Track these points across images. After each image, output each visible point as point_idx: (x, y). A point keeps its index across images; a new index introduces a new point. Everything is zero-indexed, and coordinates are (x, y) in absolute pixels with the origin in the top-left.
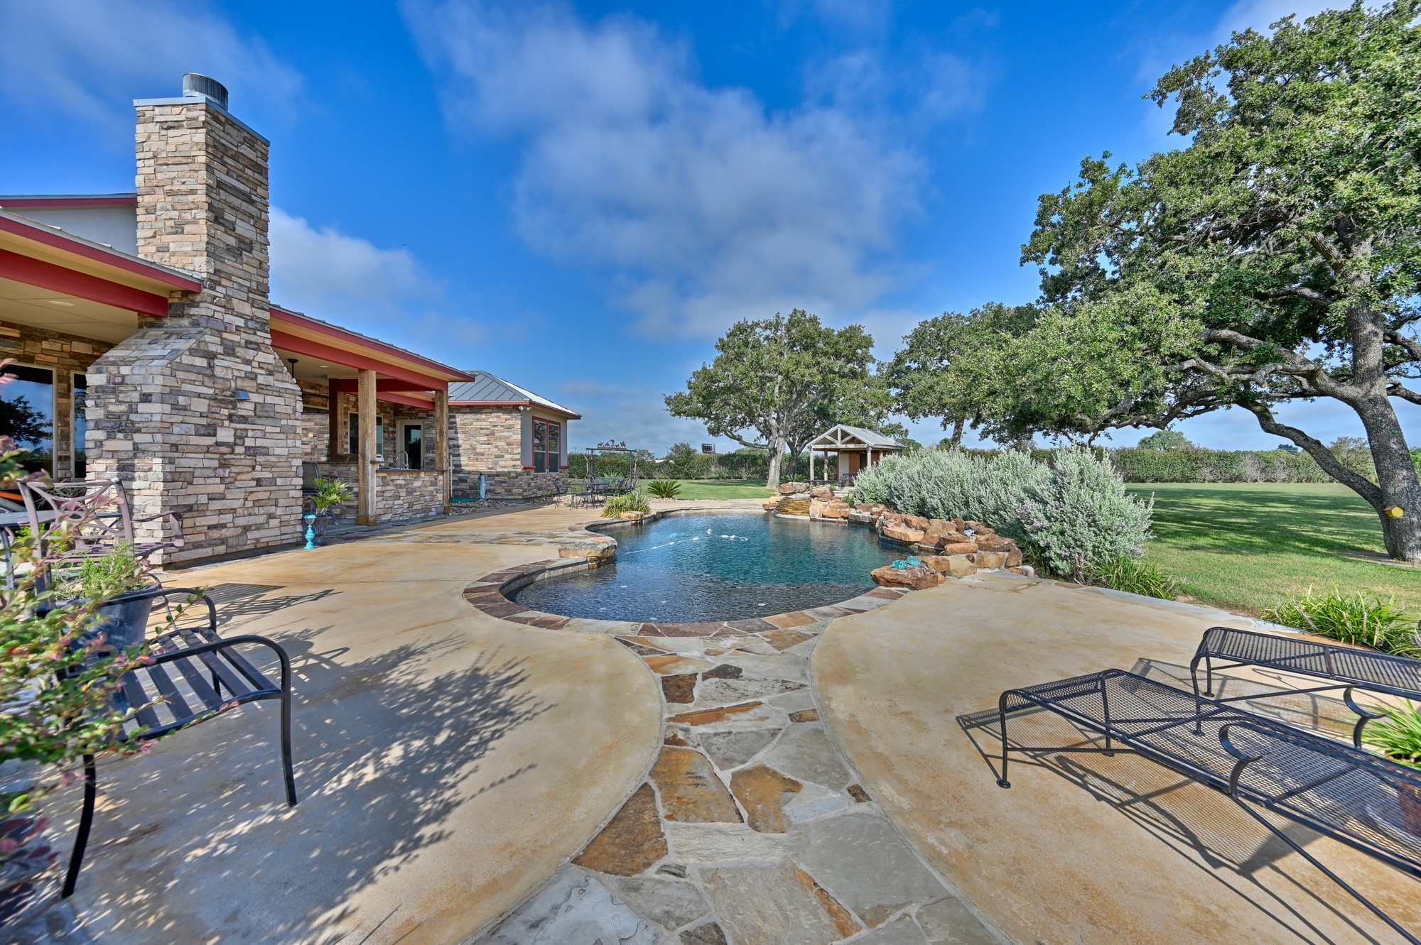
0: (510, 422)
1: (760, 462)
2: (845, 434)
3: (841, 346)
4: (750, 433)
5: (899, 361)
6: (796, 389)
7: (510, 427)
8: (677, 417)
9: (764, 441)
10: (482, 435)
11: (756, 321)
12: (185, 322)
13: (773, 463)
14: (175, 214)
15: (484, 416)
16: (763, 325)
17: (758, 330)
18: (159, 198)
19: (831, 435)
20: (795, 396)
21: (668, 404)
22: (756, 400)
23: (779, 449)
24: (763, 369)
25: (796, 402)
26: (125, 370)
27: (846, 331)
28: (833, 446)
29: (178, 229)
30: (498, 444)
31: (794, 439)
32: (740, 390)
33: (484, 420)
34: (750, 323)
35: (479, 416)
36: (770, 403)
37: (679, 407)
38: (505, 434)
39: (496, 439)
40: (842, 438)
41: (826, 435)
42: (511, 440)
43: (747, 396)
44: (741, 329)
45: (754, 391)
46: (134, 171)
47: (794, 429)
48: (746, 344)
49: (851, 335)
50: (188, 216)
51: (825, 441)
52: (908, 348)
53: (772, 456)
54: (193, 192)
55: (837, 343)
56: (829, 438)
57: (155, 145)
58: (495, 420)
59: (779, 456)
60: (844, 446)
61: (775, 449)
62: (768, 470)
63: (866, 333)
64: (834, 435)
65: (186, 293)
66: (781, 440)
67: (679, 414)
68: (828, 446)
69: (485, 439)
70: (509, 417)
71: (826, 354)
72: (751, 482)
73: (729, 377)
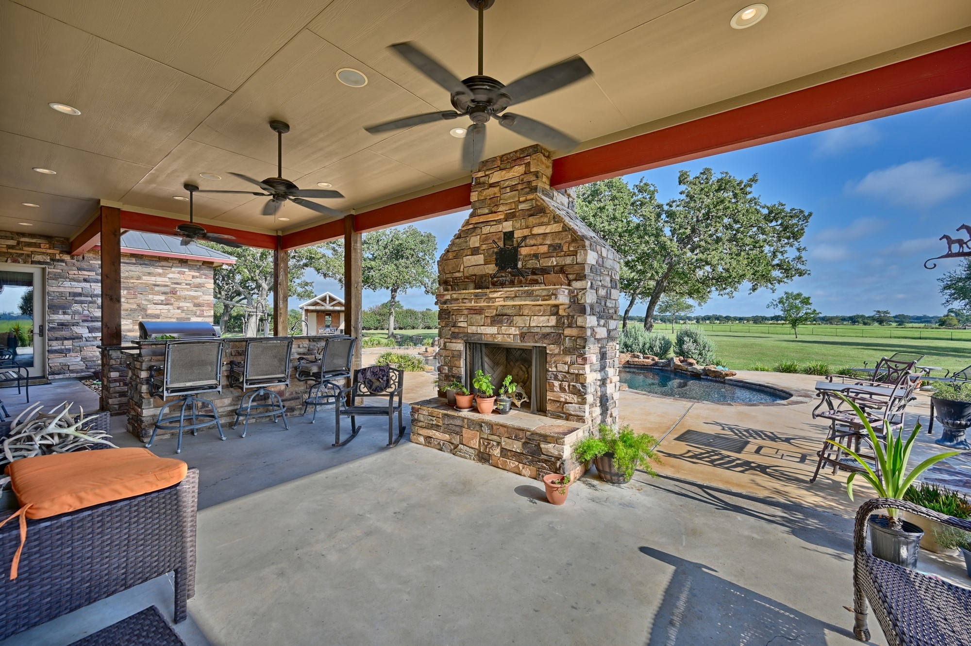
0: (198, 281)
7: (199, 286)
10: (158, 293)
15: (160, 271)
19: (321, 299)
30: (181, 304)
33: (160, 275)
35: (151, 269)
38: (192, 293)
39: (179, 299)
40: (330, 302)
41: (316, 299)
42: (200, 300)
51: (315, 303)
56: (319, 301)
58: (176, 276)
60: (331, 308)
64: (324, 299)
68: (318, 308)
69: (162, 298)
70: (197, 274)
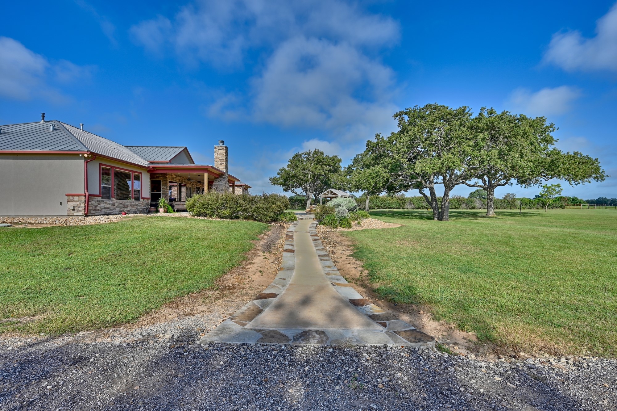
1: (303, 202)
2: (332, 192)
3: (330, 163)
4: (299, 191)
5: (349, 168)
6: (315, 177)
8: (274, 185)
9: (304, 194)
11: (302, 153)
12: (222, 178)
13: (308, 202)
14: (220, 162)
16: (305, 153)
17: (303, 155)
18: (218, 160)
19: (327, 192)
20: (315, 179)
21: (271, 180)
22: (302, 180)
23: (310, 197)
24: (305, 170)
25: (316, 181)
26: (218, 186)
27: (332, 158)
28: (328, 196)
29: (221, 164)
31: (316, 193)
32: (296, 177)
34: (300, 153)
36: (307, 181)
37: (274, 182)
40: (331, 193)
41: (326, 192)
43: (299, 179)
44: (297, 155)
45: (301, 177)
46: (214, 156)
47: (316, 189)
48: (299, 161)
49: (333, 159)
50: (222, 163)
51: (325, 194)
52: (352, 164)
53: (307, 199)
54: (223, 159)
55: (329, 162)
57: (217, 152)
59: (310, 199)
60: (331, 196)
61: (309, 197)
62: (306, 205)
63: (339, 158)
64: (328, 192)
65: (222, 174)
66: (311, 194)
67: (274, 184)
68: (326, 196)
71: (325, 165)
72: (300, 209)
73: (293, 172)
